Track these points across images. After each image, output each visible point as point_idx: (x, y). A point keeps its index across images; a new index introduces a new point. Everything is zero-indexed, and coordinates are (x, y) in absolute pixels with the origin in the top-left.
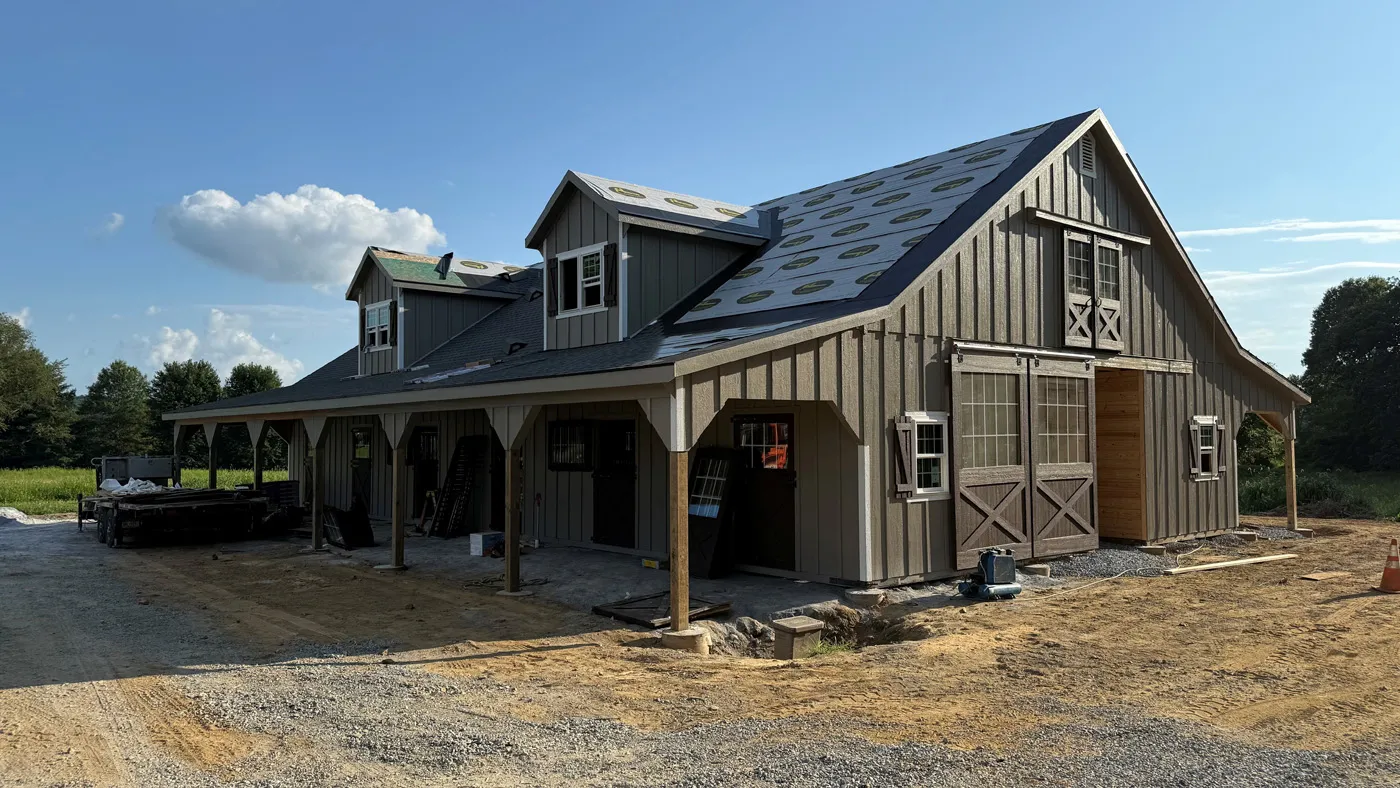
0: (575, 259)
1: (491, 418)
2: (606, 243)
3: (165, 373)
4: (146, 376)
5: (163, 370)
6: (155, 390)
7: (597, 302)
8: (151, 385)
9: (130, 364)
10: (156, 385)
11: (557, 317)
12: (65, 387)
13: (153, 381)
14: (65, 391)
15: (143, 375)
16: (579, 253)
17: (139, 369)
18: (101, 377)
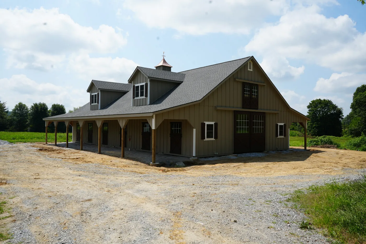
0: (139, 86)
1: (119, 122)
2: (145, 83)
3: (33, 106)
4: (28, 107)
5: (33, 105)
6: (31, 111)
7: (143, 96)
8: (29, 109)
9: (23, 103)
10: (31, 109)
11: (135, 99)
12: (6, 109)
13: (30, 108)
14: (6, 111)
15: (27, 106)
16: (139, 85)
17: (26, 105)
18: (15, 107)
